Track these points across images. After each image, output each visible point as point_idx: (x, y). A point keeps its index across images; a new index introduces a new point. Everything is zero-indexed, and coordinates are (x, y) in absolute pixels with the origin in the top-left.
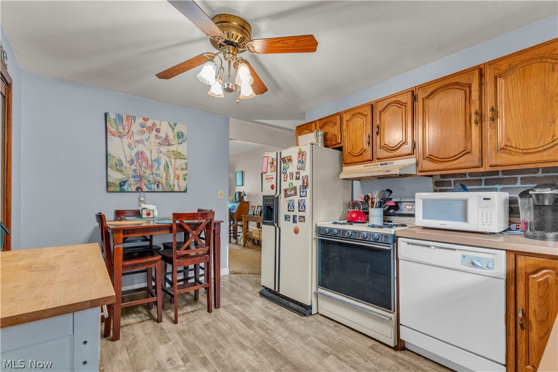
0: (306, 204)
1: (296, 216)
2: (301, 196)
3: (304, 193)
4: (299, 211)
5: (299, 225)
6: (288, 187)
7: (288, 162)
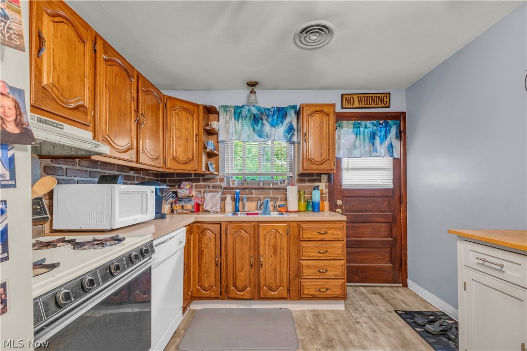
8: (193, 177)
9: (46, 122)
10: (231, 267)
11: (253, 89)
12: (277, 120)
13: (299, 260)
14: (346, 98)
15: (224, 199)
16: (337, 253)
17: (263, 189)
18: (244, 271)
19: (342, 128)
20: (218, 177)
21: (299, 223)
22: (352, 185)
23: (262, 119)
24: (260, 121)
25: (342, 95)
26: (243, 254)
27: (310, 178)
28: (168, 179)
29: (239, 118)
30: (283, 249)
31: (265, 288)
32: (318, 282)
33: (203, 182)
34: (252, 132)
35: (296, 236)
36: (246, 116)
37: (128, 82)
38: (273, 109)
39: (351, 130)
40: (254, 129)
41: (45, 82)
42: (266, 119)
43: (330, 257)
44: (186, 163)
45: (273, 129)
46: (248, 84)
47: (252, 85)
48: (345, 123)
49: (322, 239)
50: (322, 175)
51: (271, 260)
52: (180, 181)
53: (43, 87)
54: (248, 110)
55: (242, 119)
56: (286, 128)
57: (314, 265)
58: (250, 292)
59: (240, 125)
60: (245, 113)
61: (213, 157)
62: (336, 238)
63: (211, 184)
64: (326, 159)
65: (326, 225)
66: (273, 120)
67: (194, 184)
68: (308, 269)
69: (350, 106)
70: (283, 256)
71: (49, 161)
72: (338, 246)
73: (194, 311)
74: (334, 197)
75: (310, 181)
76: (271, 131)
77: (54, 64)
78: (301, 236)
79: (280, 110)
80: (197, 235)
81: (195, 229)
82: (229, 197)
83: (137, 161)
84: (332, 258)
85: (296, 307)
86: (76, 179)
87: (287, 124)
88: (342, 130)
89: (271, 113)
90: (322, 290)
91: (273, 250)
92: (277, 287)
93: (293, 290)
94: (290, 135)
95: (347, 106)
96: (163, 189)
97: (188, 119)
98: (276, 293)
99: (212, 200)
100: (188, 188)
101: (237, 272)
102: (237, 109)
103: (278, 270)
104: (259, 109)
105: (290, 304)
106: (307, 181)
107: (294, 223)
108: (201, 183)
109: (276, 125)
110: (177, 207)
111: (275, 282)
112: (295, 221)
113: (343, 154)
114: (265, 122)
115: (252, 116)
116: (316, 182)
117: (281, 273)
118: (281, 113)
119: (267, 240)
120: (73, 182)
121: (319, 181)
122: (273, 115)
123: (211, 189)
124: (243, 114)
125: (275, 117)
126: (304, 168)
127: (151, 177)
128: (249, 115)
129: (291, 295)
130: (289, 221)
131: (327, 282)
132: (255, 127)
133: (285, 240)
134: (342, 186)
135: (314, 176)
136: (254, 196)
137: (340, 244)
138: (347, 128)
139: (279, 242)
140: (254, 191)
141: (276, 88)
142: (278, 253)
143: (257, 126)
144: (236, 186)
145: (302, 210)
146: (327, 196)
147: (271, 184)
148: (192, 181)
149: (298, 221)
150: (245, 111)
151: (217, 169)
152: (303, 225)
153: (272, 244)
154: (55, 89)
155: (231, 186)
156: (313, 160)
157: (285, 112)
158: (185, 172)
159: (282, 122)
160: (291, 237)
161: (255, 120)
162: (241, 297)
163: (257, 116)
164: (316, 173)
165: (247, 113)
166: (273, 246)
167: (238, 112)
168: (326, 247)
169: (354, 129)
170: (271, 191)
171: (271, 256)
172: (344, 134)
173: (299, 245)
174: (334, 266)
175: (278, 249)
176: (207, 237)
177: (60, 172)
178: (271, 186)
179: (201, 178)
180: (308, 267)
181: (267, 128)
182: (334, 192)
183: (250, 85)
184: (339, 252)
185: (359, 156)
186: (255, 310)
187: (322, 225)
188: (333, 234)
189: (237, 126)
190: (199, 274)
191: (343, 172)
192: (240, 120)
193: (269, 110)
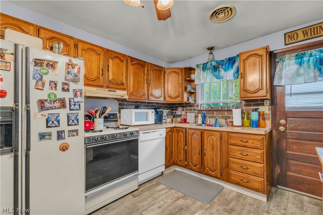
0: (79, 117)
1: (64, 131)
2: (71, 110)
3: (77, 106)
4: (69, 125)
5: (68, 140)
6: (46, 98)
7: (45, 67)
8: (184, 105)
9: (111, 91)
10: (190, 152)
11: (211, 51)
12: (228, 66)
13: (229, 157)
14: (290, 36)
15: (196, 117)
16: (257, 157)
17: (221, 111)
18: (196, 156)
19: (284, 61)
20: (196, 104)
21: (228, 133)
22: (296, 107)
23: (219, 68)
24: (218, 69)
25: (285, 34)
26: (195, 146)
27: (254, 103)
28: (174, 106)
29: (205, 70)
30: (218, 148)
31: (207, 168)
32: (241, 174)
33: (189, 107)
34: (213, 77)
35: (227, 141)
36: (210, 68)
37: (142, 69)
38: (226, 60)
39: (293, 61)
40: (214, 75)
41: (110, 79)
42: (221, 67)
43: (251, 159)
44: (175, 98)
45: (226, 73)
46: (207, 49)
47: (211, 49)
48: (287, 56)
49: (244, 146)
50: (265, 101)
51: (211, 153)
52: (177, 107)
53: (110, 81)
54: (211, 64)
55: (207, 70)
56: (235, 70)
57: (238, 162)
58: (199, 168)
59: (206, 74)
60: (209, 66)
61: (193, 94)
62: (256, 147)
63: (192, 108)
64: (259, 89)
65: (248, 136)
66: (225, 67)
67: (185, 108)
68: (234, 164)
69: (294, 41)
70: (218, 152)
71: (121, 101)
72: (257, 153)
73: (175, 171)
74: (278, 118)
75: (254, 105)
76: (224, 74)
77: (113, 73)
78: (229, 141)
79: (231, 59)
80: (176, 134)
81: (175, 131)
82: (200, 115)
83: (148, 99)
84: (252, 160)
85: (228, 187)
86: (130, 107)
87: (235, 68)
88: (284, 63)
89: (225, 63)
90: (243, 181)
91: (211, 147)
92: (214, 170)
93: (224, 175)
94: (237, 75)
95: (291, 42)
96: (161, 111)
97: (176, 76)
98: (213, 173)
99: (190, 117)
100: (181, 110)
101: (193, 156)
102: (204, 65)
103: (215, 160)
104: (217, 62)
105: (225, 183)
106: (252, 105)
107: (225, 133)
108: (188, 108)
109: (227, 70)
110: (174, 119)
111: (213, 167)
112: (225, 131)
113: (285, 83)
114: (221, 69)
115: (213, 67)
116: (260, 106)
117: (216, 162)
118: (231, 61)
119: (208, 141)
120: (129, 108)
121: (263, 105)
122: (226, 63)
123: (193, 111)
124: (208, 67)
125: (227, 65)
126: (241, 97)
127: (166, 106)
128: (211, 67)
129: (223, 177)
130: (222, 131)
131: (249, 176)
132: (215, 73)
133: (219, 142)
134: (285, 108)
135: (258, 102)
136: (215, 115)
137: (260, 152)
138: (288, 61)
139: (215, 143)
140: (215, 112)
141: (228, 46)
142: (215, 150)
143: (216, 73)
144: (204, 109)
145: (246, 126)
146: (271, 116)
147: (226, 108)
148: (183, 107)
149: (227, 132)
150: (209, 65)
151: (195, 101)
152: (231, 135)
153: (211, 144)
154: (113, 81)
155: (202, 109)
156: (248, 91)
157: (234, 60)
158: (175, 102)
159: (232, 67)
160: (223, 141)
161: (215, 68)
162: (194, 169)
163: (216, 67)
164: (260, 99)
165: (210, 66)
166: (212, 145)
167: (204, 67)
168: (247, 151)
169: (297, 60)
170: (226, 112)
171: (210, 151)
172: (286, 66)
173: (228, 147)
174: (254, 166)
175: (215, 147)
176: (180, 135)
177: (124, 105)
178: (226, 109)
179: (188, 105)
180: (234, 162)
181: (222, 72)
182: (277, 113)
183: (209, 50)
184: (258, 157)
185: (303, 82)
186: (203, 179)
187: (244, 136)
188: (253, 143)
189: (204, 75)
190: (177, 153)
191: (286, 97)
192: (206, 71)
193: (223, 61)
